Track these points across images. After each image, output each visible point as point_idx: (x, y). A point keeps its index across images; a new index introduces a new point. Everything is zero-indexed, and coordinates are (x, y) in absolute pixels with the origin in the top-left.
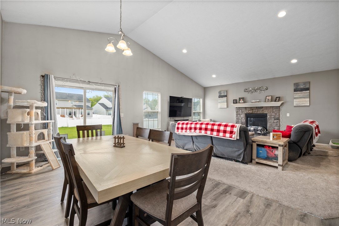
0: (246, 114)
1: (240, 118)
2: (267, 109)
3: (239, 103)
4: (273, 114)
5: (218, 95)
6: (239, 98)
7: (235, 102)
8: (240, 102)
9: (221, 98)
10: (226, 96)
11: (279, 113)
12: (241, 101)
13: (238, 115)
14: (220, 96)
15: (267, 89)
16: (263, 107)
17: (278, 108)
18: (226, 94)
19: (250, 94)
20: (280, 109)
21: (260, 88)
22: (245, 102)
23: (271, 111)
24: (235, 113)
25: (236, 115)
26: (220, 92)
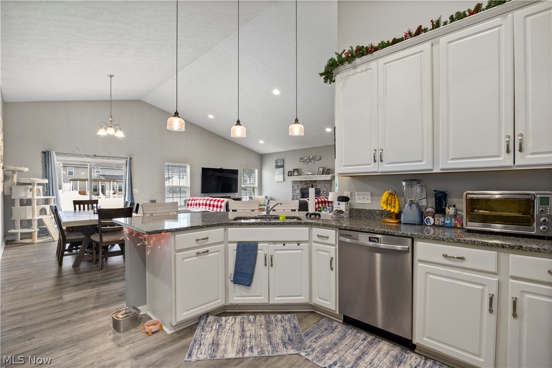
0: (301, 189)
1: (296, 194)
2: (320, 183)
3: (294, 175)
4: (325, 190)
5: (274, 165)
6: (294, 170)
7: (291, 174)
8: (295, 174)
9: (277, 169)
10: (283, 166)
11: (331, 188)
12: (296, 173)
13: (294, 191)
14: (277, 167)
15: (321, 159)
16: (316, 181)
17: (331, 181)
18: (282, 164)
19: (305, 164)
20: (331, 183)
21: (315, 157)
22: (299, 174)
23: (323, 186)
24: (291, 188)
25: (292, 191)
26: (276, 162)
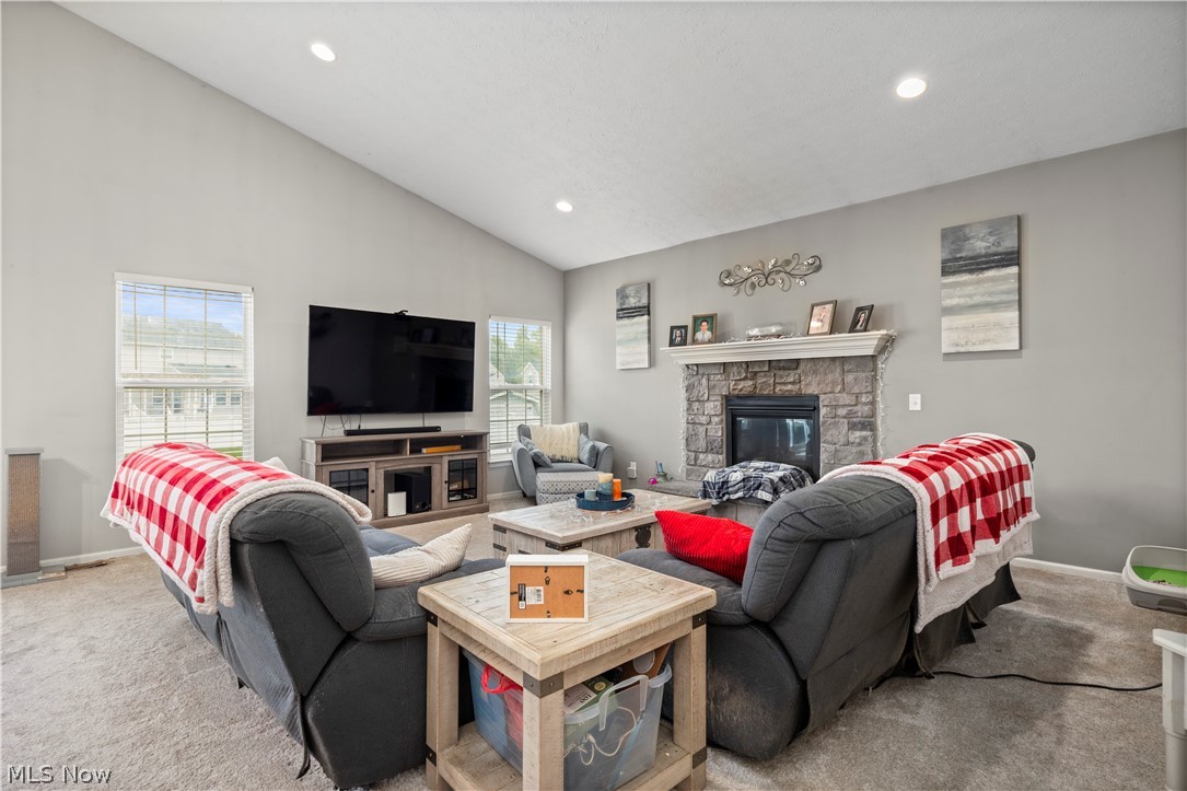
0: (728, 399)
1: (703, 419)
2: (815, 372)
3: (694, 342)
4: (845, 399)
5: (614, 305)
6: (696, 319)
7: (680, 336)
8: (699, 336)
9: (626, 321)
10: (646, 310)
11: (873, 392)
12: (704, 334)
13: (696, 405)
14: (625, 313)
15: (819, 268)
16: (797, 361)
17: (869, 362)
18: (644, 301)
19: (742, 294)
20: (875, 369)
21: (788, 262)
23: (834, 383)
24: (683, 394)
25: (684, 405)
26: (622, 294)
